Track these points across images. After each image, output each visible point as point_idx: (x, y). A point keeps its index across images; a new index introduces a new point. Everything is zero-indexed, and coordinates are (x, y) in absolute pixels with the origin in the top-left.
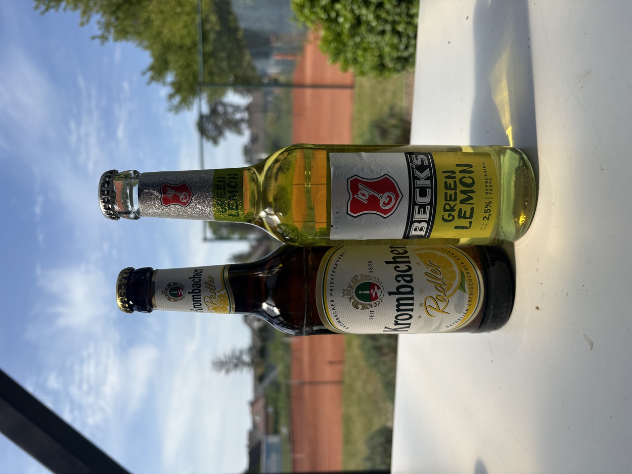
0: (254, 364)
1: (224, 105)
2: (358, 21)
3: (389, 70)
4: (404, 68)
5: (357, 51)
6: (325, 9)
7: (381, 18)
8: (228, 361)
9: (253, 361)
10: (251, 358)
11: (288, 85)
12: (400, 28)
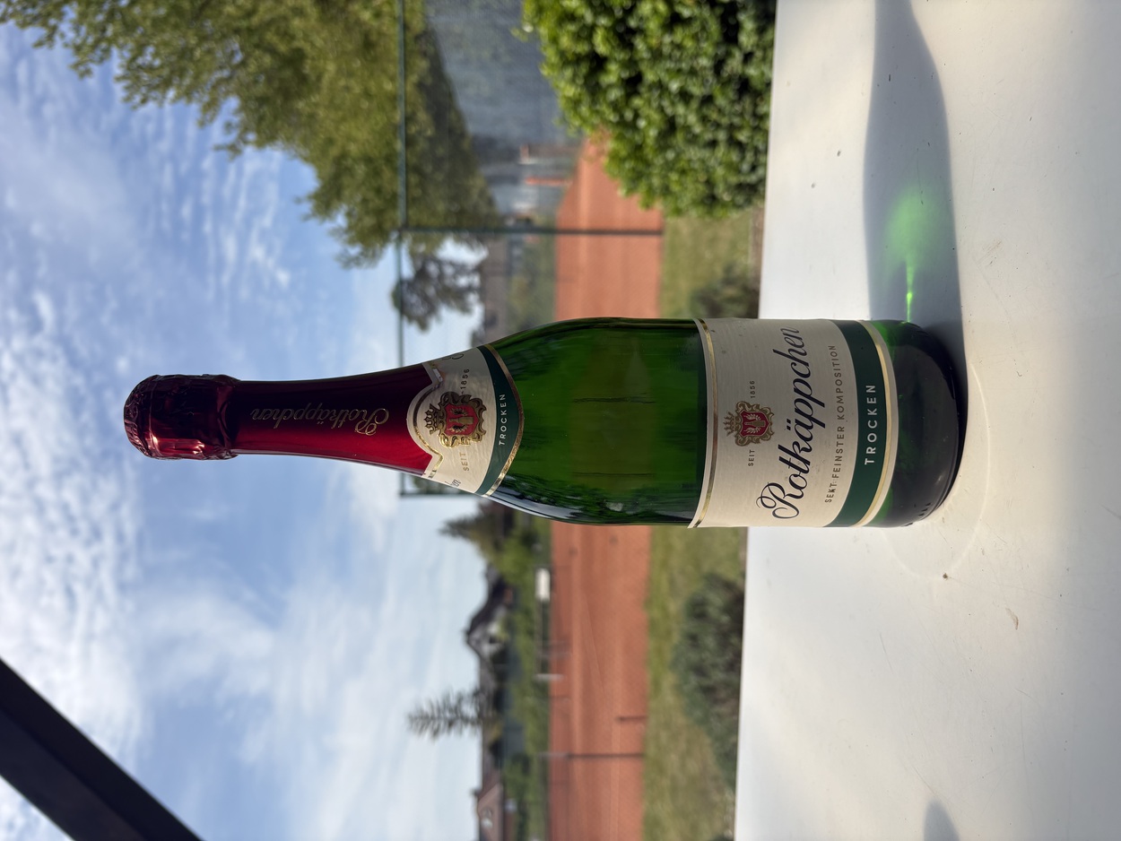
0: (481, 721)
1: (440, 263)
2: (671, 126)
3: (724, 205)
4: (749, 201)
5: (669, 174)
6: (615, 107)
7: (710, 121)
8: (436, 715)
9: (480, 715)
10: (476, 709)
11: (550, 231)
12: (742, 136)
